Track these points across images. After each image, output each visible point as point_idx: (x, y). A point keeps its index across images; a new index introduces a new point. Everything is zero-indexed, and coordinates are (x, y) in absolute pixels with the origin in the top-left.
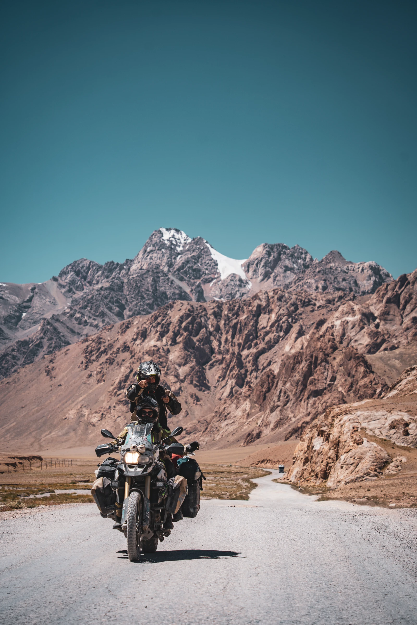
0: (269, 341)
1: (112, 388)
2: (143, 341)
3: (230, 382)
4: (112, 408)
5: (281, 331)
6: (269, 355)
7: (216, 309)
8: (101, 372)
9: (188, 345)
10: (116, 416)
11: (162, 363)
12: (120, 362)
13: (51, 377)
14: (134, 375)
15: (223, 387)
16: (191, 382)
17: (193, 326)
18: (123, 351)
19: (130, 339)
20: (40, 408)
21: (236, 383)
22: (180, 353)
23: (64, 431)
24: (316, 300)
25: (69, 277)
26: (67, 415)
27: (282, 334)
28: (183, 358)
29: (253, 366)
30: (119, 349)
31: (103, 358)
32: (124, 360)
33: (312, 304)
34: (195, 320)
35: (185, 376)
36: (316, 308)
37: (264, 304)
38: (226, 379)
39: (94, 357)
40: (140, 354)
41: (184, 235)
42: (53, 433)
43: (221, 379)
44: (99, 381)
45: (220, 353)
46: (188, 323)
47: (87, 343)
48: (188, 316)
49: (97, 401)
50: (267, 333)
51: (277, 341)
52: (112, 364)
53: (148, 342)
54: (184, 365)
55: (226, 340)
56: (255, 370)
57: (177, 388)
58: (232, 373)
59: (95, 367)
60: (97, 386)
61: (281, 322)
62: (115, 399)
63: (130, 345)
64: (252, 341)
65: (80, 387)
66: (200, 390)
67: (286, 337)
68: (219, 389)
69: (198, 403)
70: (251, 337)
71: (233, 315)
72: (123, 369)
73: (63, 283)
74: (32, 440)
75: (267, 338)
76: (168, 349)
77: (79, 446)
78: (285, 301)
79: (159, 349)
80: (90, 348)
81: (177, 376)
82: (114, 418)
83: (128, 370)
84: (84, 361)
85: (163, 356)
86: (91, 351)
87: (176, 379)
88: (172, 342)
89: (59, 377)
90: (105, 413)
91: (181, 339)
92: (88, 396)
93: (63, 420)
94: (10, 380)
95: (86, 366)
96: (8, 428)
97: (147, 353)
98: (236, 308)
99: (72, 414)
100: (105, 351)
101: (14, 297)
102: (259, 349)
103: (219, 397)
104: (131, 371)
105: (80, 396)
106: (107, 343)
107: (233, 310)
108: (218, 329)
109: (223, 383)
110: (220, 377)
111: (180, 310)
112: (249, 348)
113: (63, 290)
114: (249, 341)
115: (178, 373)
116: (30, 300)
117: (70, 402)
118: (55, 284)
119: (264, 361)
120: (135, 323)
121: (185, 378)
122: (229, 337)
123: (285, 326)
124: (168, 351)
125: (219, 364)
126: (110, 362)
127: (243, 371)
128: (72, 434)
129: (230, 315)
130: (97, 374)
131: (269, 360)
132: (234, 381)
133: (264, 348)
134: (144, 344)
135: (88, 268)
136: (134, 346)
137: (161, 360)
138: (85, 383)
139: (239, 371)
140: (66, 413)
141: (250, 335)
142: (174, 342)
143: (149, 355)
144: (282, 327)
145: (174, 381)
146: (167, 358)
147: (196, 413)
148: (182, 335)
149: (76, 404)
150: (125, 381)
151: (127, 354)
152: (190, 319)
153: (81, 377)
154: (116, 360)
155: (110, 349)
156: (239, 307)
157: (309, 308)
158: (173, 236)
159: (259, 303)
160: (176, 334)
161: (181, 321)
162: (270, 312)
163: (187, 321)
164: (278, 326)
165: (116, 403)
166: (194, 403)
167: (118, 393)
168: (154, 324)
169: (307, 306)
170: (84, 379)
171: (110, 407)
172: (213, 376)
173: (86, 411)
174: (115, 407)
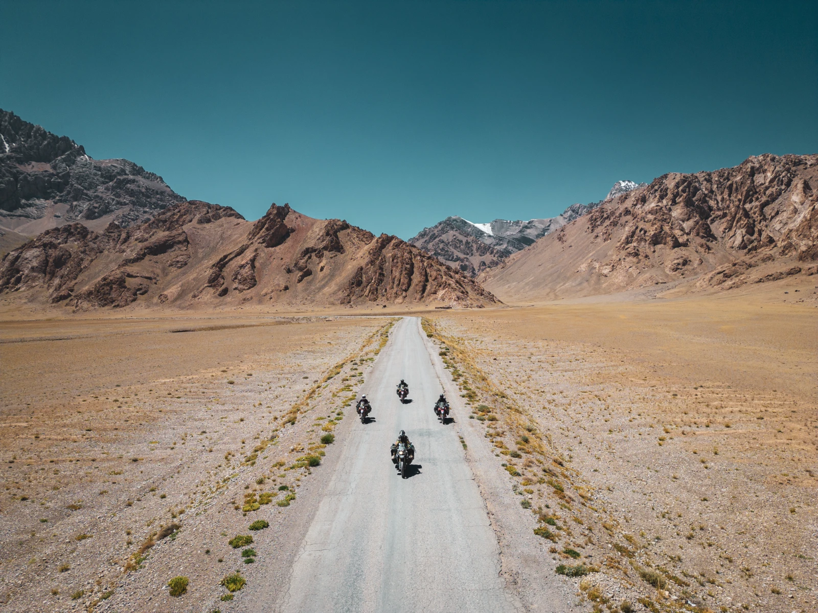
0: (772, 194)
1: (619, 244)
2: (643, 205)
3: (739, 232)
4: (622, 260)
5: (782, 185)
6: (775, 205)
7: (707, 177)
8: (606, 233)
9: (688, 203)
10: (628, 267)
11: (666, 219)
12: (623, 224)
13: (563, 242)
14: (640, 231)
15: (731, 237)
16: (698, 234)
17: (689, 189)
18: (625, 215)
19: (631, 205)
20: (554, 265)
21: (746, 232)
22: (683, 210)
23: (577, 282)
24: (806, 160)
25: (569, 213)
26: (579, 269)
27: (783, 187)
28: (687, 214)
29: (761, 216)
30: (621, 213)
31: (607, 222)
32: (627, 222)
33: (803, 164)
34: (691, 184)
35: (691, 230)
36: (808, 166)
37: (757, 165)
38: (734, 229)
39: (599, 223)
40: (643, 214)
41: (633, 183)
42: (567, 284)
43: (727, 231)
44: (605, 240)
45: (719, 209)
46: (685, 187)
47: (591, 215)
48: (684, 181)
49: (606, 256)
50: (767, 188)
51: (779, 194)
52: (616, 225)
53: (648, 205)
54: (688, 220)
55: (723, 199)
56: (763, 219)
57: (685, 240)
58: (739, 224)
59: (600, 230)
60: (604, 244)
61: (781, 176)
62: (623, 253)
63: (631, 210)
64: (753, 196)
65: (588, 246)
66: (708, 241)
67: (789, 189)
68: (726, 239)
69: (710, 251)
70: (751, 193)
71: (724, 180)
72: (627, 228)
73: (566, 217)
74: (548, 290)
75: (768, 192)
76: (670, 208)
77: (594, 294)
78: (778, 161)
79: (662, 208)
80: (594, 217)
81: (682, 229)
82: (625, 269)
83: (634, 228)
84: (590, 227)
85: (666, 214)
86: (596, 219)
87: (682, 232)
88: (672, 202)
89: (569, 241)
90: (616, 265)
91: (681, 199)
92: (596, 252)
93: (575, 273)
94: (530, 247)
95: (593, 231)
96: (527, 281)
97: (649, 212)
98: (726, 175)
99: (583, 267)
100: (608, 217)
101: (540, 225)
102: (762, 202)
103: (731, 245)
104: (637, 228)
105: (589, 252)
106: (609, 212)
107: (723, 176)
108: (712, 191)
109: (731, 233)
110: (725, 229)
111: (674, 178)
112: (751, 202)
113: (566, 220)
114: (750, 196)
115: (682, 228)
116: (549, 226)
117: (581, 258)
118: (562, 217)
119: (770, 212)
120: (632, 195)
121: (690, 231)
122: (726, 196)
123: (785, 180)
124: (670, 210)
125: (720, 219)
126: (614, 224)
127: (751, 221)
128: (585, 284)
129: (722, 180)
130: (603, 235)
131: (776, 210)
132: (744, 231)
133: (768, 201)
134: (644, 207)
135: (579, 208)
136: (635, 210)
137: (665, 217)
138: (592, 243)
139: (748, 221)
140: (578, 267)
141: (749, 191)
142: (674, 202)
143: (652, 214)
144: (782, 181)
145: (680, 234)
146: (671, 215)
147: (711, 260)
148: (681, 196)
149: (586, 259)
150: (632, 236)
151: (629, 217)
152: (686, 184)
153: (588, 239)
154: (620, 222)
155: (613, 216)
156: (729, 173)
157: (801, 167)
158: (627, 184)
159: (752, 165)
160: (676, 195)
161: (677, 186)
162: (765, 171)
163: (683, 186)
164: (779, 180)
165: (626, 256)
166: (705, 252)
167: (627, 247)
168: (651, 192)
169: (798, 165)
170: (592, 239)
171: (620, 259)
172: (717, 229)
173: (597, 264)
174: (624, 259)
